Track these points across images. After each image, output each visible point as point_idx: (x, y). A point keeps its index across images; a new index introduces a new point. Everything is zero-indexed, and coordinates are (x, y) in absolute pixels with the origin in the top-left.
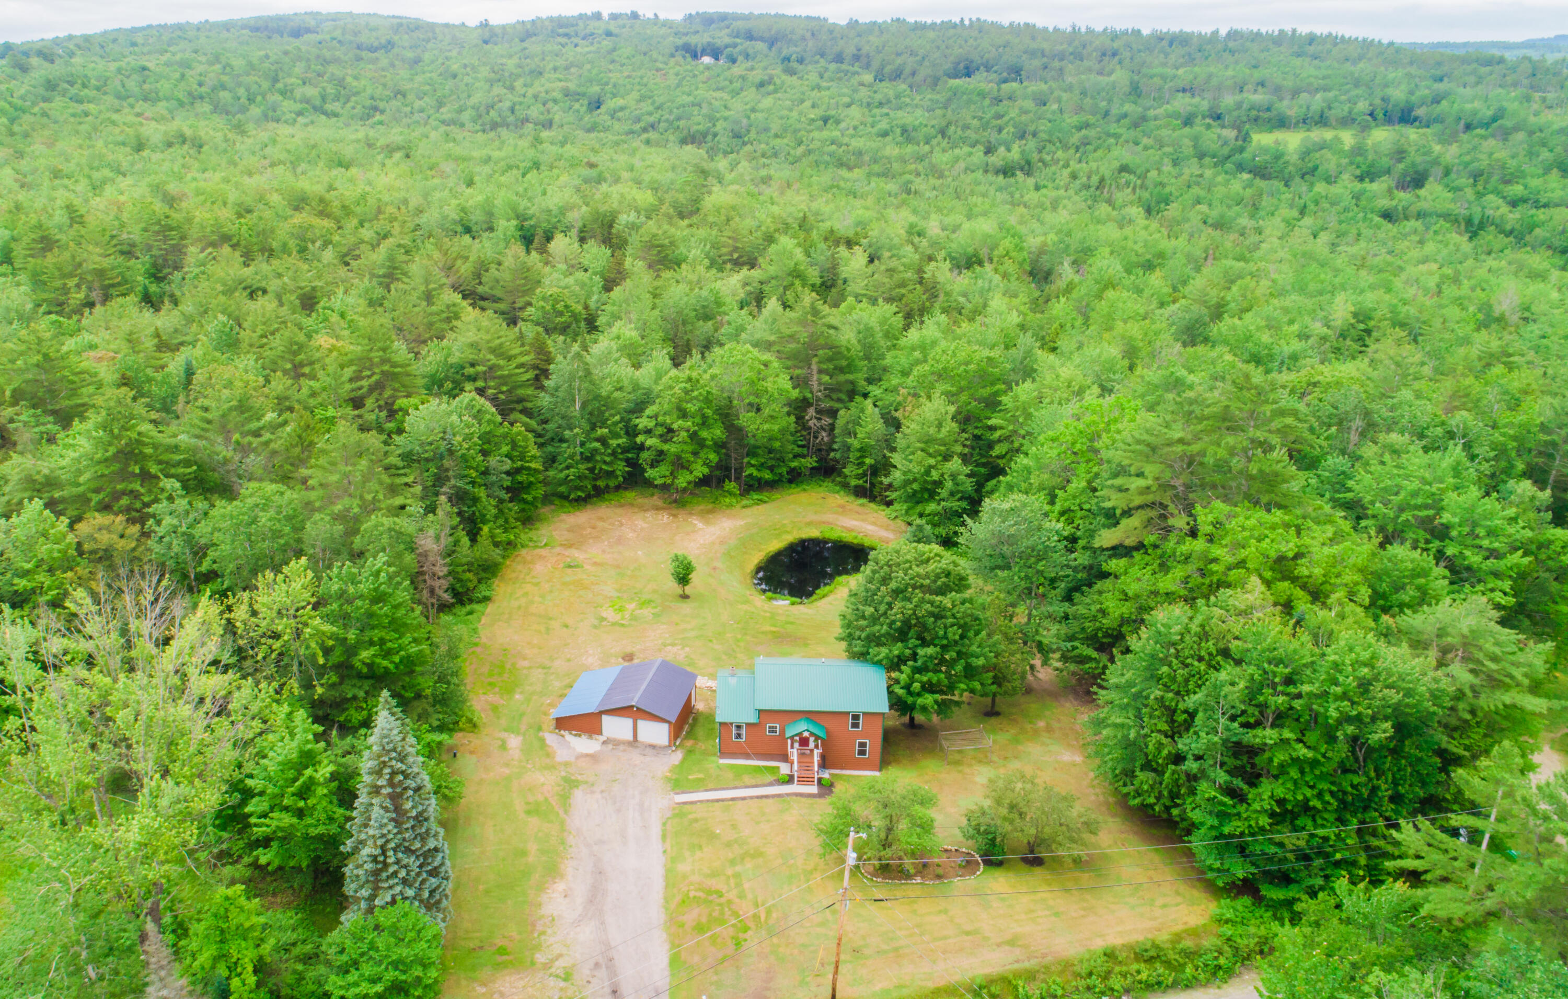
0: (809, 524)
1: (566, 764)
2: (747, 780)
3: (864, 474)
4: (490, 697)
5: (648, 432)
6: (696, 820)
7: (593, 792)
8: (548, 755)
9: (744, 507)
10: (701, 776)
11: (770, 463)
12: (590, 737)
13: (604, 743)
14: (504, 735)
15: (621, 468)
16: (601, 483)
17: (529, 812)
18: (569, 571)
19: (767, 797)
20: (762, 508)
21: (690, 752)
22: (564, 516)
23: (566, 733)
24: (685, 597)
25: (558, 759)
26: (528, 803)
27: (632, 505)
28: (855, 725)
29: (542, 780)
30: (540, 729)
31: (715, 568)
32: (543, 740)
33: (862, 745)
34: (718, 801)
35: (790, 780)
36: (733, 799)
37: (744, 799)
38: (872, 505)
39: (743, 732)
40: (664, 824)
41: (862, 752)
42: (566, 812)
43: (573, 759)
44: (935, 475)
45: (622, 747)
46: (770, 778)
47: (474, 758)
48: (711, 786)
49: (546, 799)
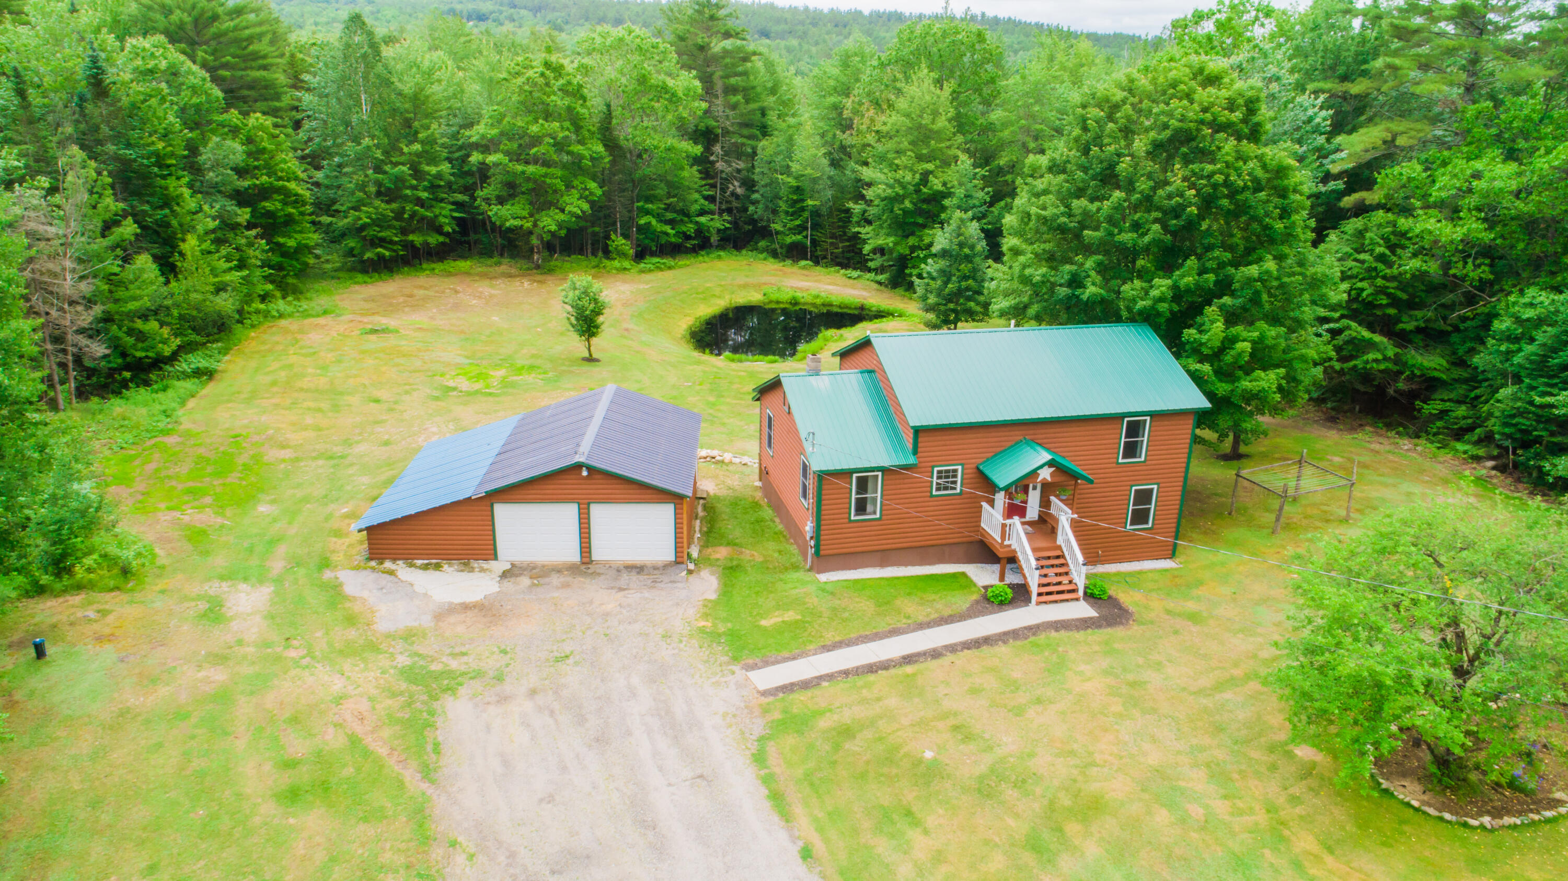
0: (745, 286)
1: (409, 636)
2: (913, 609)
3: (802, 228)
4: (189, 515)
5: (486, 147)
6: (847, 732)
7: (503, 699)
8: (351, 620)
9: (642, 271)
10: (790, 616)
11: (670, 216)
12: (466, 566)
13: (505, 575)
14: (214, 588)
15: (445, 215)
16: (416, 239)
17: (293, 795)
18: (373, 337)
19: (987, 641)
20: (668, 274)
21: (731, 570)
22: (357, 287)
23: (400, 568)
24: (590, 359)
25: (383, 625)
26: (289, 765)
27: (467, 274)
28: (1131, 450)
29: (338, 685)
30: (325, 563)
31: (627, 330)
32: (336, 588)
33: (1144, 497)
34: (872, 669)
35: (1020, 594)
36: (909, 659)
37: (935, 654)
38: (818, 268)
39: (877, 494)
40: (759, 759)
41: (1140, 517)
42: (428, 773)
43: (426, 621)
44: (936, 184)
45: (555, 579)
46: (962, 601)
47: (108, 653)
48: (831, 636)
49: (354, 741)
